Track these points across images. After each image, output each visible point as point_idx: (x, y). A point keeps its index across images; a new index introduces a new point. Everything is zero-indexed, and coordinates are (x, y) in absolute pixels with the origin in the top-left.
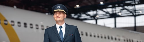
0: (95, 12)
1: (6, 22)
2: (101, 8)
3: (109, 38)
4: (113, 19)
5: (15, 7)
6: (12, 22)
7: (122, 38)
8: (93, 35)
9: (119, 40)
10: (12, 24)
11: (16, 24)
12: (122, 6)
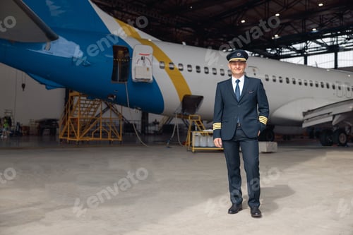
0: (303, 45)
1: (172, 66)
2: (314, 38)
3: (322, 86)
4: (333, 55)
5: (184, 43)
6: (180, 65)
7: (344, 86)
8: (297, 81)
9: (340, 88)
10: (181, 68)
11: (185, 68)
12: (347, 34)
